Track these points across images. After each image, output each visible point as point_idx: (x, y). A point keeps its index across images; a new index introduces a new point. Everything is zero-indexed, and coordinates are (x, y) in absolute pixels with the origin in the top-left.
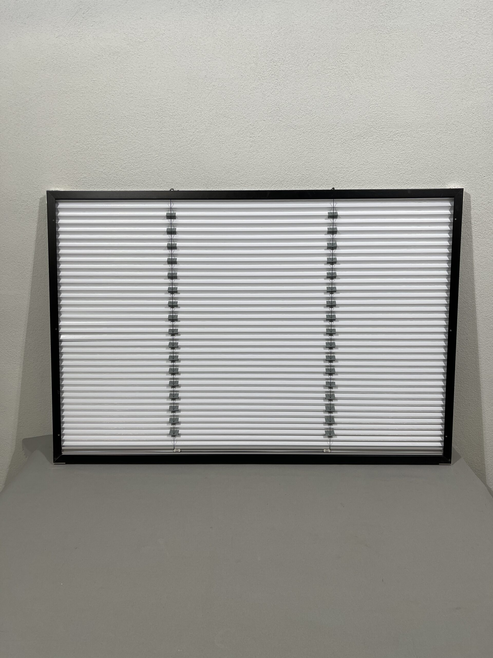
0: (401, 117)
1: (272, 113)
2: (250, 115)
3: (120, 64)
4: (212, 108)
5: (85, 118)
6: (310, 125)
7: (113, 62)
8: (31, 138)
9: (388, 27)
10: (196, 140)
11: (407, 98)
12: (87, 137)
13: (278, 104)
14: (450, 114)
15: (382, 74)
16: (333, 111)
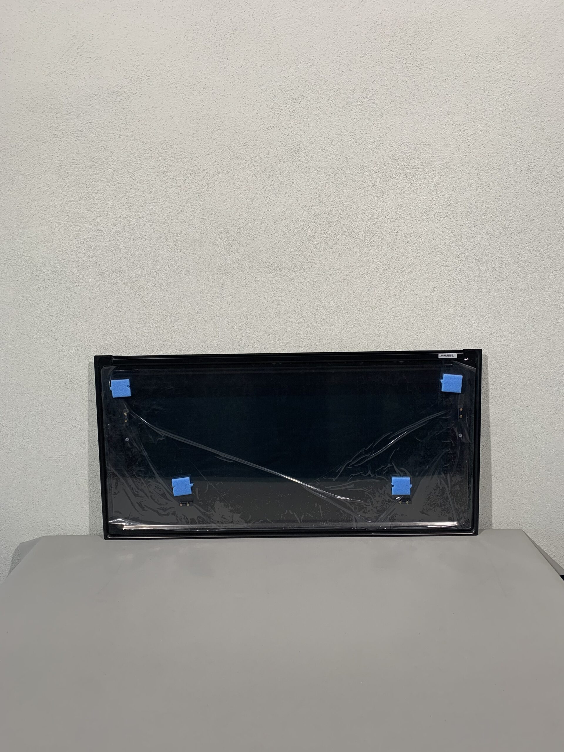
0: (437, 155)
1: (292, 153)
2: (268, 156)
3: (120, 104)
4: (225, 149)
5: (79, 164)
6: (335, 166)
7: (111, 103)
8: (16, 187)
9: (418, 60)
10: (206, 185)
11: (442, 135)
12: (82, 184)
13: (299, 144)
14: (491, 152)
15: (413, 110)
16: (361, 151)
